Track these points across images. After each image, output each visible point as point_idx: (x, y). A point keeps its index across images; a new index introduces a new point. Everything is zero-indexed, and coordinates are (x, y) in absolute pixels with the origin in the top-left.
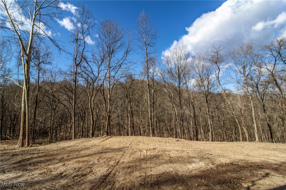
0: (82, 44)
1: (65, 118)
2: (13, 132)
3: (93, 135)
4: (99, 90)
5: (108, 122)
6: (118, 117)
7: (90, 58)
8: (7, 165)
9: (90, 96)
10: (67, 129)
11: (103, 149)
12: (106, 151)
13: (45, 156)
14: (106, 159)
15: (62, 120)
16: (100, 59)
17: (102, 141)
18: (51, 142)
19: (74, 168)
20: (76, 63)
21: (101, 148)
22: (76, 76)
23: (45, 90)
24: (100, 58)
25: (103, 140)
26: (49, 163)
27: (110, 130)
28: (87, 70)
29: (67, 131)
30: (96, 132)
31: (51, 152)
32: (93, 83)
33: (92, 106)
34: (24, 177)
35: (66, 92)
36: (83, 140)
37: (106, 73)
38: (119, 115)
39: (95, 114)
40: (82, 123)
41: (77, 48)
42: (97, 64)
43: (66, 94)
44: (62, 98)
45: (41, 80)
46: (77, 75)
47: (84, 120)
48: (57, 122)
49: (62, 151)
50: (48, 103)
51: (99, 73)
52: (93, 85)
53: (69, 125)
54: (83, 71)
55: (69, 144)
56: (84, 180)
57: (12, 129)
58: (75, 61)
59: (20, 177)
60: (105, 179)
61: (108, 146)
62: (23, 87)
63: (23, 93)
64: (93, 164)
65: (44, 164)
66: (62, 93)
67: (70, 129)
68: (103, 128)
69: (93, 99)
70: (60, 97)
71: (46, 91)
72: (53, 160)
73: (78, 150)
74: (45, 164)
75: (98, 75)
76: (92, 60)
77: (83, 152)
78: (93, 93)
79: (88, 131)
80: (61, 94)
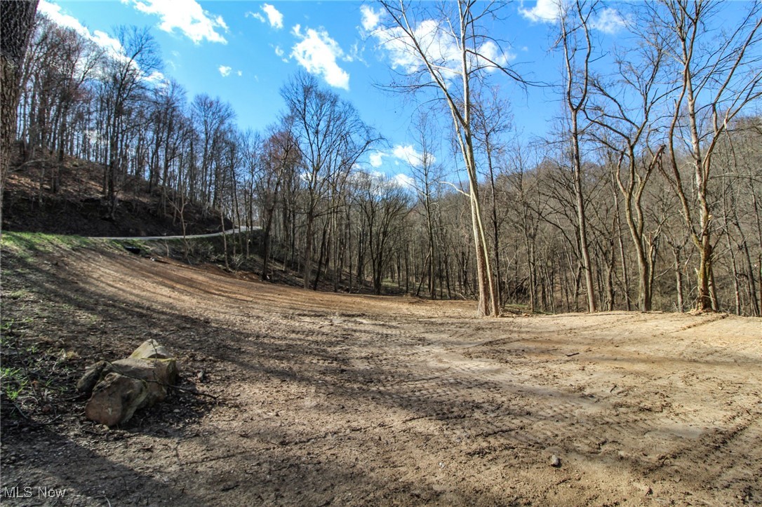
0: (580, 41)
1: (561, 259)
2: (464, 285)
3: (648, 306)
4: (657, 166)
5: (705, 269)
6: (744, 250)
7: (611, 74)
8: (472, 345)
9: (624, 189)
10: (569, 284)
11: (698, 351)
12: (709, 358)
13: (535, 340)
14: (715, 385)
15: (553, 262)
16: (646, 61)
17: (689, 327)
18: (536, 312)
19: (612, 382)
20: (571, 104)
21: (688, 346)
22: (577, 142)
23: (508, 193)
24: (646, 59)
25: (691, 323)
26: (545, 357)
27: (715, 293)
28: (606, 115)
29: (569, 290)
30: (657, 299)
31: (546, 335)
32: (632, 148)
33: (637, 218)
34: (505, 374)
35: (555, 191)
36: (621, 317)
37: (678, 100)
38: (748, 244)
39: (649, 243)
40: (608, 271)
41: (568, 61)
42: (637, 85)
43: (554, 197)
44: (547, 207)
45: (496, 172)
46: (579, 137)
47: (613, 262)
48: (541, 266)
49: (569, 335)
50: (517, 223)
51: (647, 112)
52: (632, 155)
53: (572, 275)
54: (593, 121)
55: (583, 321)
56: (649, 422)
57: (462, 280)
58: (569, 99)
59: (497, 371)
60: (724, 442)
61: (716, 345)
62: (470, 194)
63: (472, 207)
64: (671, 387)
65: (536, 358)
66: (544, 194)
67: (578, 285)
68: (681, 285)
69: (637, 198)
70: (541, 207)
71: (511, 197)
72: (554, 353)
73: (612, 339)
74: (539, 358)
75: (647, 118)
76: (620, 77)
77: (630, 349)
78: (633, 179)
79: (631, 293)
80: (543, 197)
